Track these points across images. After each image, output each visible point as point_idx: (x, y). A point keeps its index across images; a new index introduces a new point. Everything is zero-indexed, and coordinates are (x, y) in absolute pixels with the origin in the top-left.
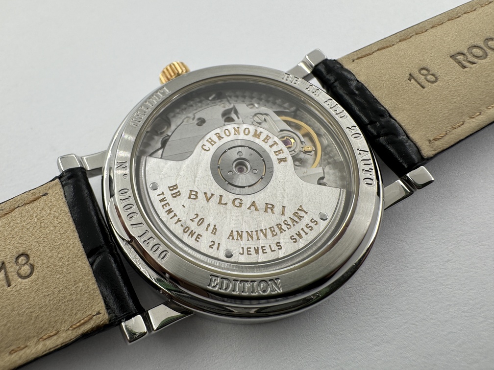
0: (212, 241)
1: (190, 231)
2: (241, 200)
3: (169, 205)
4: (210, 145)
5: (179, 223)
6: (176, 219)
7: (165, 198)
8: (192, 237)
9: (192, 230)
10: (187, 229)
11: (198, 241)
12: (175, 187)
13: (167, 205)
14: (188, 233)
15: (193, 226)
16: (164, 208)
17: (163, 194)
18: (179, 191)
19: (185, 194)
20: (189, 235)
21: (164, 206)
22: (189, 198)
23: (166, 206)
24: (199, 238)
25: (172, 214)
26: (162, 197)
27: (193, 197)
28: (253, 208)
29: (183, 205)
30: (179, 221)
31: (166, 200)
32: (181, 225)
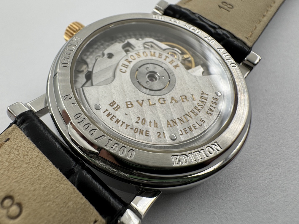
0: (158, 133)
1: (139, 131)
2: (163, 98)
3: (115, 117)
5: (129, 128)
6: (125, 125)
7: (110, 113)
8: (142, 134)
9: (141, 129)
10: (136, 130)
11: (148, 136)
12: (112, 104)
14: (139, 132)
15: (140, 126)
16: (112, 120)
17: (107, 110)
18: (118, 105)
19: (123, 106)
20: (140, 134)
22: (128, 107)
23: (113, 118)
24: (148, 134)
25: (120, 123)
26: (107, 113)
27: (129, 106)
28: (173, 102)
29: (126, 114)
30: (128, 126)
31: (111, 114)
32: (131, 128)
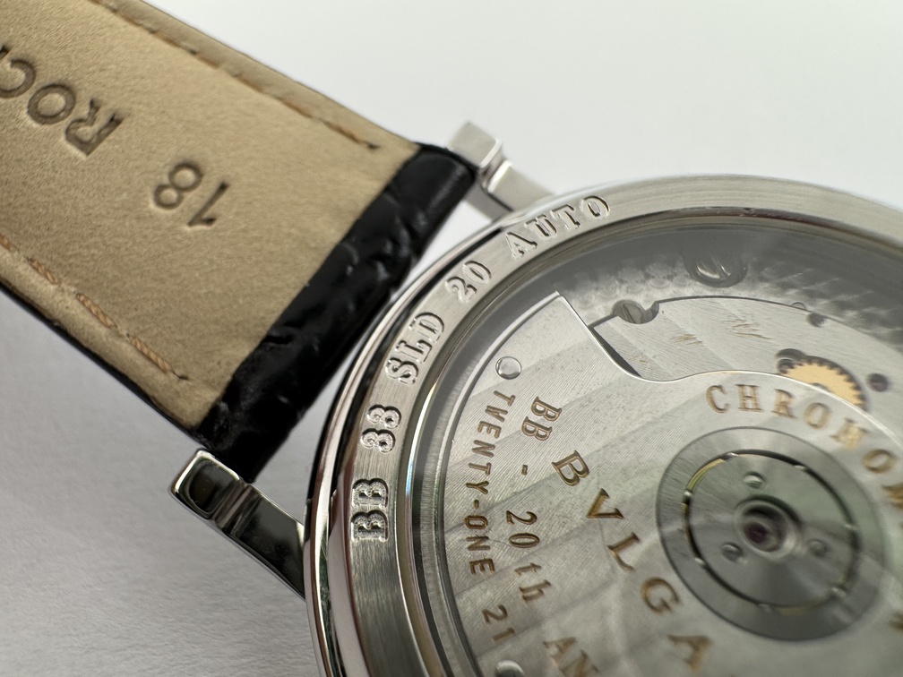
0: (502, 608)
1: (480, 533)
2: (676, 598)
3: (497, 435)
4: (737, 402)
5: (476, 494)
6: (480, 476)
7: (506, 412)
8: (471, 548)
9: (487, 538)
10: (472, 522)
11: (473, 571)
12: (552, 412)
13: (493, 431)
14: (474, 533)
15: (500, 531)
16: (480, 430)
17: (511, 400)
18: (550, 429)
19: (556, 449)
20: (469, 539)
21: (485, 428)
22: (557, 465)
23: (489, 432)
24: (483, 569)
25: (484, 460)
26: (500, 404)
27: (566, 469)
28: (686, 650)
29: (525, 467)
30: (482, 486)
31: (502, 419)
32: (476, 502)
